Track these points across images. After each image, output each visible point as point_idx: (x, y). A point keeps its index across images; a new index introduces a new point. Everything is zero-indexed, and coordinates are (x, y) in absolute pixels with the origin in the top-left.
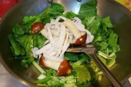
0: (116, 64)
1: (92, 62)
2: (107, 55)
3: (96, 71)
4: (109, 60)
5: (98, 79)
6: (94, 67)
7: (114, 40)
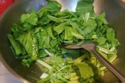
0: (117, 59)
1: (92, 58)
2: (107, 50)
3: (98, 66)
4: (110, 54)
5: (101, 75)
6: (96, 63)
7: (111, 34)
